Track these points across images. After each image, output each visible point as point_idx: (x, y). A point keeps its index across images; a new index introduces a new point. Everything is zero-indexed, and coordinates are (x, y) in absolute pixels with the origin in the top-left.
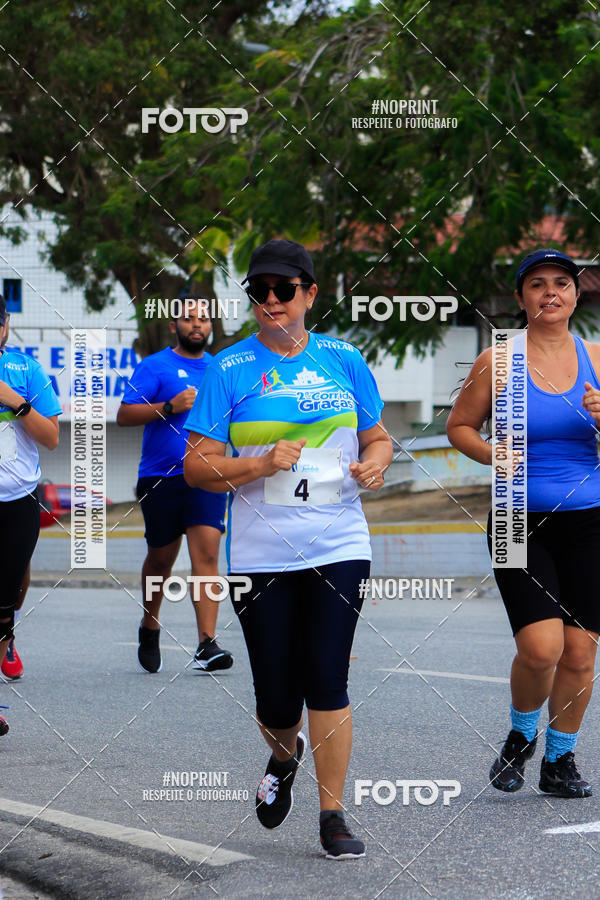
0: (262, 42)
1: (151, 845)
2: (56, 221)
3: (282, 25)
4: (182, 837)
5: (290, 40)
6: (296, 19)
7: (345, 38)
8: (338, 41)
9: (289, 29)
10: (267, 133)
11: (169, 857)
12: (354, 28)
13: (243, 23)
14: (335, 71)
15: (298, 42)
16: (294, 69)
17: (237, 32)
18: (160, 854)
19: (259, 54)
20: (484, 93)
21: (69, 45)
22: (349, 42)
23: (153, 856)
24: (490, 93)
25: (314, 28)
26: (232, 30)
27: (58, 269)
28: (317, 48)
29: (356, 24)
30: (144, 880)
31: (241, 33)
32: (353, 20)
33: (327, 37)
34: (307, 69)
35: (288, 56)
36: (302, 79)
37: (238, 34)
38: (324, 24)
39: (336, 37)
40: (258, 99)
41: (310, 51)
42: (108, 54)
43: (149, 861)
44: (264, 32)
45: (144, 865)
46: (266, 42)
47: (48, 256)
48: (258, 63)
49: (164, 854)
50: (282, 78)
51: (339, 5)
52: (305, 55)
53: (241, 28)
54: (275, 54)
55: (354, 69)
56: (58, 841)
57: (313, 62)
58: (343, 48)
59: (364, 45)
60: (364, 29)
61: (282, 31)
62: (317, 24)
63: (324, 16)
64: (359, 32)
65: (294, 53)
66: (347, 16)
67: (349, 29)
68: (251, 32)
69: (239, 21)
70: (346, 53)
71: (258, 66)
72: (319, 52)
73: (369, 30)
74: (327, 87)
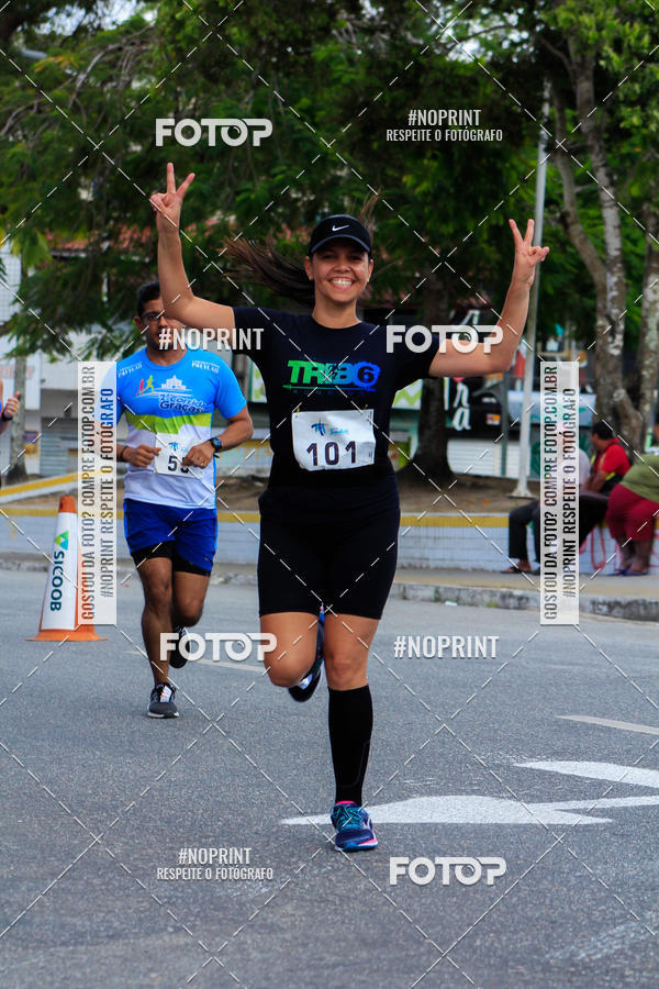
0: (40, 50)
3: (60, 35)
5: (67, 48)
6: (74, 29)
7: (120, 49)
8: (112, 51)
9: (66, 39)
10: (44, 131)
12: (128, 40)
13: (23, 29)
14: (110, 79)
15: (73, 50)
16: (70, 76)
17: (17, 39)
19: (37, 60)
20: (247, 103)
22: (123, 53)
24: (254, 103)
25: (90, 39)
26: (13, 38)
28: (94, 57)
29: (130, 37)
31: (21, 41)
32: (128, 32)
33: (103, 47)
34: (82, 77)
35: (65, 62)
36: (79, 84)
37: (19, 42)
38: (99, 34)
39: (111, 47)
40: (35, 102)
41: (87, 59)
44: (43, 40)
46: (44, 50)
48: (37, 67)
50: (60, 83)
51: (114, 19)
52: (82, 62)
53: (21, 35)
54: (51, 59)
55: (128, 79)
57: (89, 69)
58: (118, 58)
59: (137, 55)
60: (138, 42)
61: (60, 41)
62: (93, 36)
63: (99, 28)
64: (133, 44)
65: (72, 59)
66: (122, 29)
67: (124, 41)
68: (31, 40)
69: (19, 28)
70: (120, 63)
71: (37, 70)
72: (95, 61)
73: (142, 43)
74: (102, 94)
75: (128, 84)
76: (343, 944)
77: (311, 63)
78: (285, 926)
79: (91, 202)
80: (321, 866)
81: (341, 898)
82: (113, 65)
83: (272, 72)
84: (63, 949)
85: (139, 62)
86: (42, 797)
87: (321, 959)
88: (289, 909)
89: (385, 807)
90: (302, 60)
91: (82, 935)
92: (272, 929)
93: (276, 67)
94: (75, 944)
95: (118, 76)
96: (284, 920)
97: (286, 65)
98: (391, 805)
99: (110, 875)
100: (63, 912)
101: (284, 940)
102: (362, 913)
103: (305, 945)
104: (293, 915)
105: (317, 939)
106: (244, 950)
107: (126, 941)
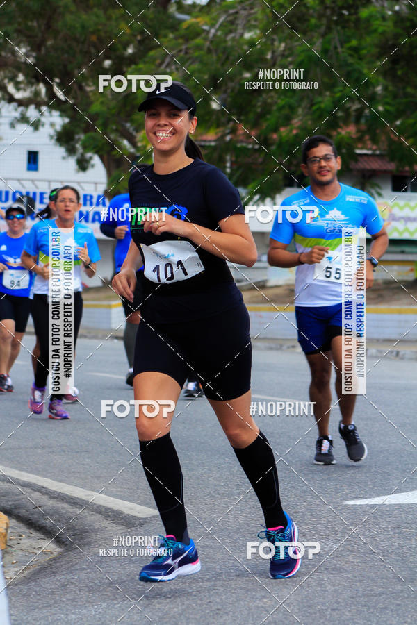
0: (186, 14)
1: (102, 503)
2: (61, 116)
3: (200, 5)
4: (121, 498)
5: (204, 13)
7: (237, 13)
8: (233, 14)
9: (203, 7)
11: (113, 511)
12: (242, 7)
13: (175, 2)
14: (231, 32)
15: (208, 14)
16: (205, 30)
17: (172, 7)
18: (107, 509)
19: (184, 21)
21: (71, 13)
22: (239, 15)
23: (103, 510)
24: (321, 49)
25: (218, 7)
26: (169, 7)
27: (61, 145)
28: (220, 18)
30: (97, 525)
32: (242, 2)
33: (226, 12)
34: (213, 31)
35: (202, 22)
36: (211, 35)
37: (173, 9)
38: (224, 4)
39: (231, 12)
40: (184, 47)
41: (216, 20)
42: (94, 18)
43: (101, 513)
44: (188, 8)
45: (97, 515)
46: (189, 14)
47: (55, 137)
48: (184, 26)
49: (109, 509)
50: (199, 35)
52: (214, 22)
53: (174, 5)
54: (193, 20)
55: (242, 32)
56: (45, 498)
57: (217, 26)
58: (236, 18)
59: (248, 17)
60: (248, 8)
61: (199, 8)
64: (245, 9)
65: (206, 20)
67: (239, 7)
68: (181, 8)
69: (173, 1)
70: (237, 22)
71: (184, 28)
72: (221, 20)
73: (252, 8)
74: (225, 41)
75: (242, 35)
76: (385, 581)
77: (358, 20)
78: (348, 569)
79: (219, 111)
80: (371, 531)
81: (384, 551)
82: (232, 23)
83: (333, 26)
84: (208, 583)
85: (249, 21)
86: (193, 487)
87: (371, 590)
88: (350, 558)
89: (410, 493)
90: (353, 18)
91: (220, 575)
92: (340, 571)
93: (336, 23)
94: (216, 580)
95: (235, 30)
96: (347, 565)
97: (343, 22)
98: (413, 492)
99: (237, 537)
100: (207, 560)
101: (348, 578)
102: (397, 561)
103: (361, 581)
104: (352, 562)
105: (369, 578)
106: (322, 584)
107: (247, 578)
